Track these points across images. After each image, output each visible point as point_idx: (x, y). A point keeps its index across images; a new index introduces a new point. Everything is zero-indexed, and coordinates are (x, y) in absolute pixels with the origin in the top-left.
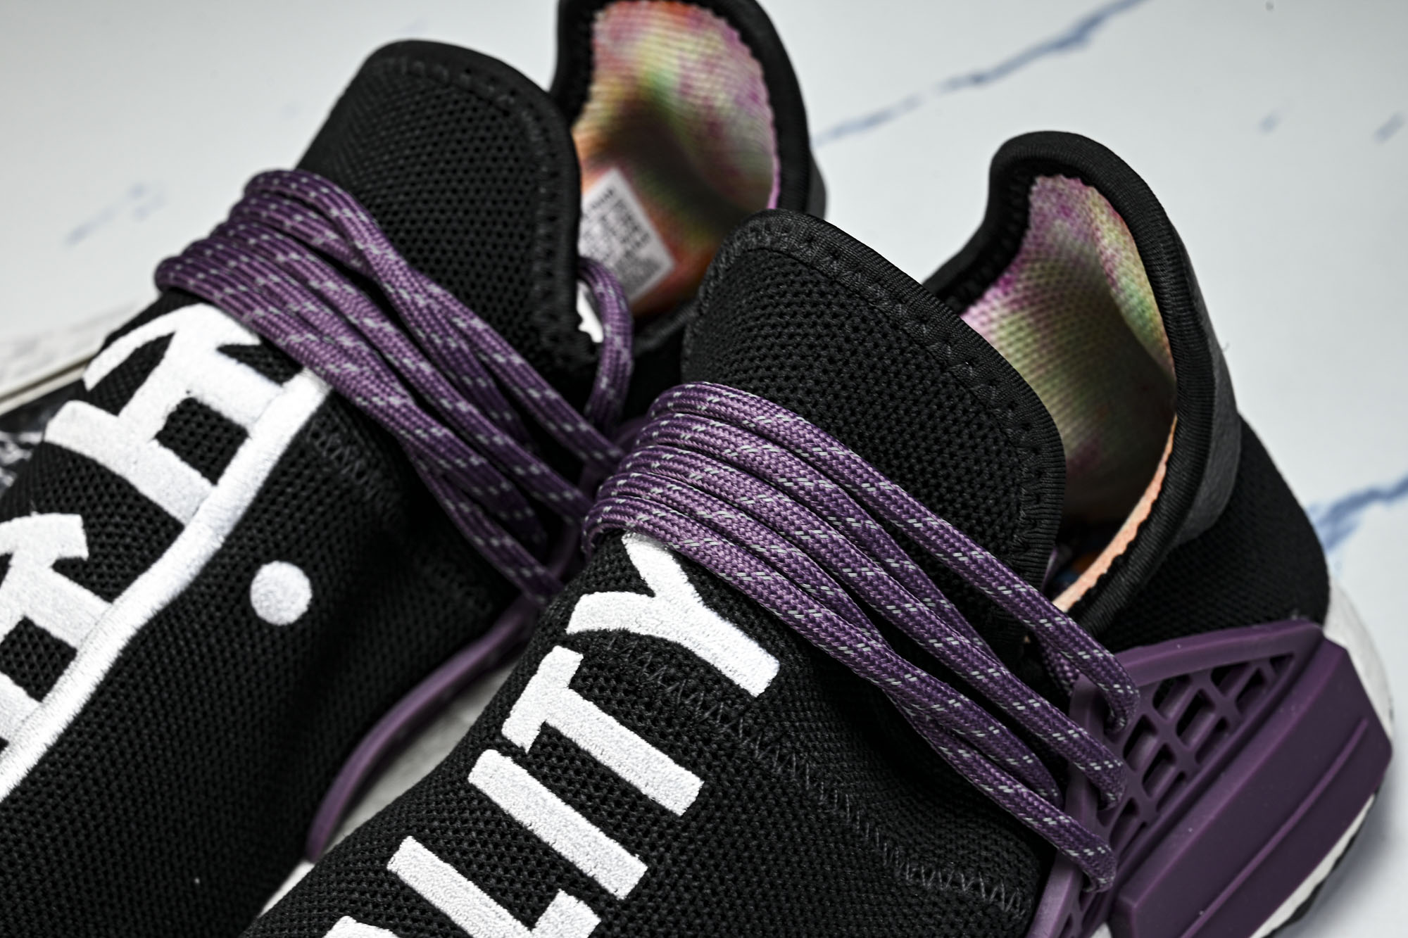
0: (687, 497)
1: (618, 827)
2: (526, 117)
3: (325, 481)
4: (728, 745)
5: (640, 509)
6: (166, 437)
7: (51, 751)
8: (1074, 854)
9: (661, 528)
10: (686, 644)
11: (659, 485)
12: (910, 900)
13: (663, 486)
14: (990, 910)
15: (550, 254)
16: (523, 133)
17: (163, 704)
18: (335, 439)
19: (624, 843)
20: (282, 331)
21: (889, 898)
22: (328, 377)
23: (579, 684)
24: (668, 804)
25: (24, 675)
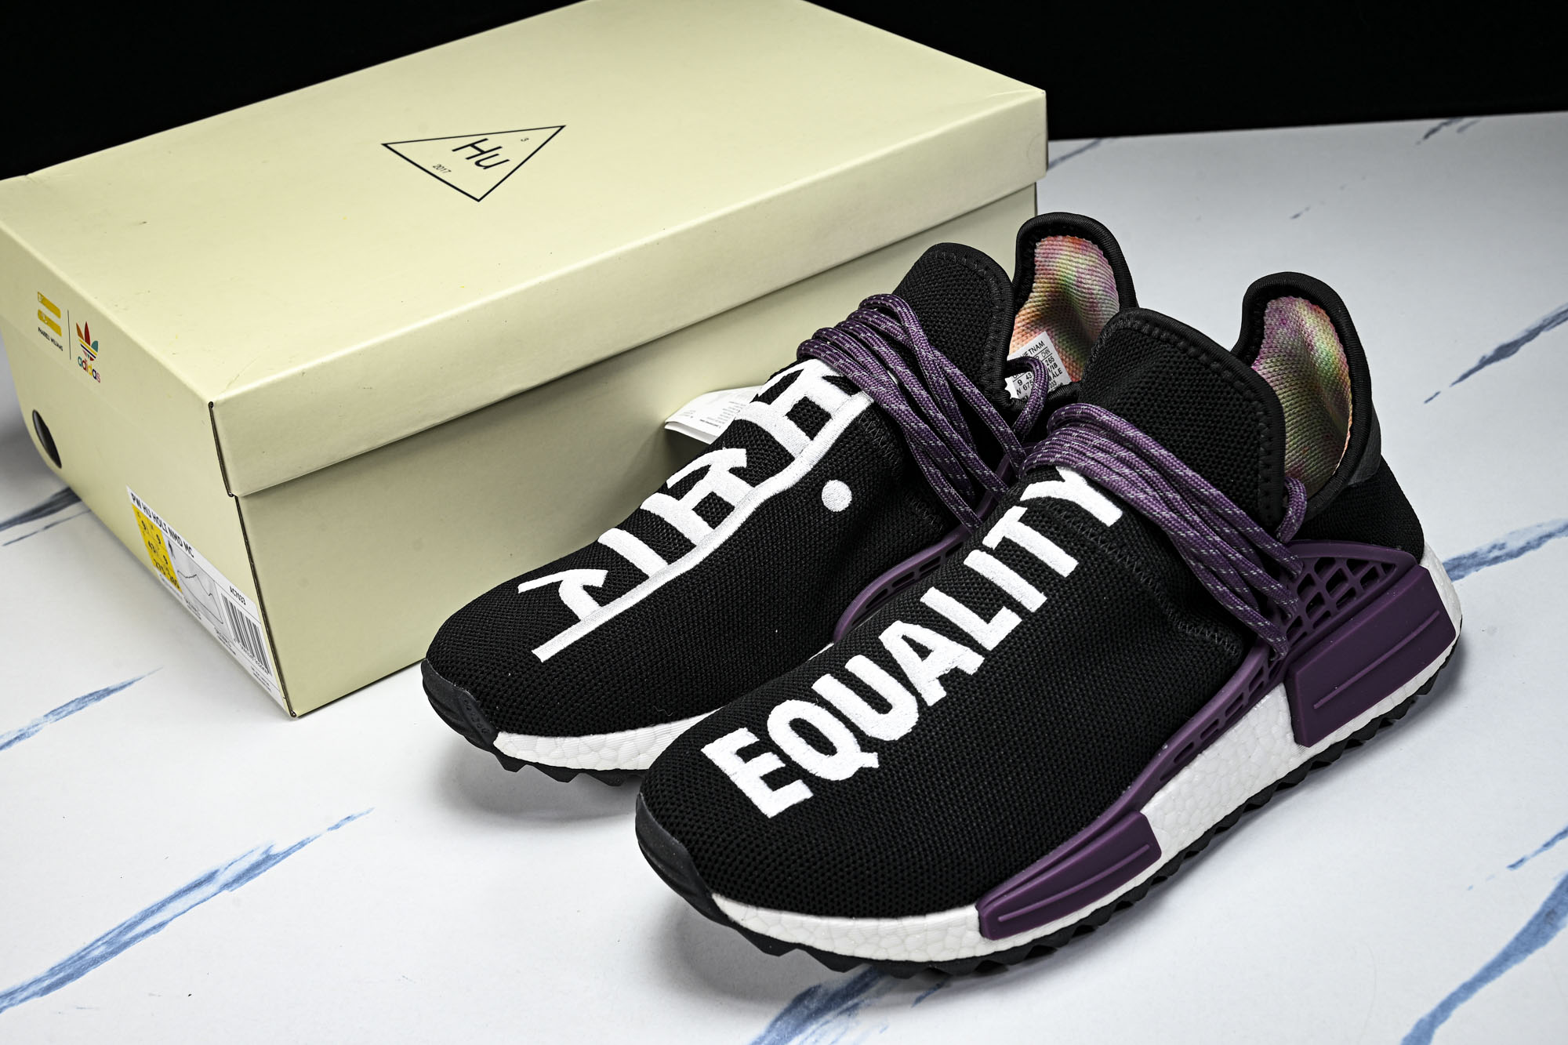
0: (1082, 447)
1: (1034, 580)
2: (992, 281)
3: (865, 444)
4: (1092, 547)
5: (1056, 452)
6: (791, 415)
7: (716, 551)
8: (1271, 640)
9: (1067, 459)
10: (1077, 502)
11: (1068, 443)
12: (1178, 638)
13: (1070, 443)
14: (1218, 648)
15: (994, 349)
16: (989, 289)
17: (772, 537)
18: (873, 424)
19: (1037, 587)
20: (851, 370)
21: (1167, 636)
22: (871, 394)
23: (1024, 520)
24: (1061, 572)
25: (708, 517)
